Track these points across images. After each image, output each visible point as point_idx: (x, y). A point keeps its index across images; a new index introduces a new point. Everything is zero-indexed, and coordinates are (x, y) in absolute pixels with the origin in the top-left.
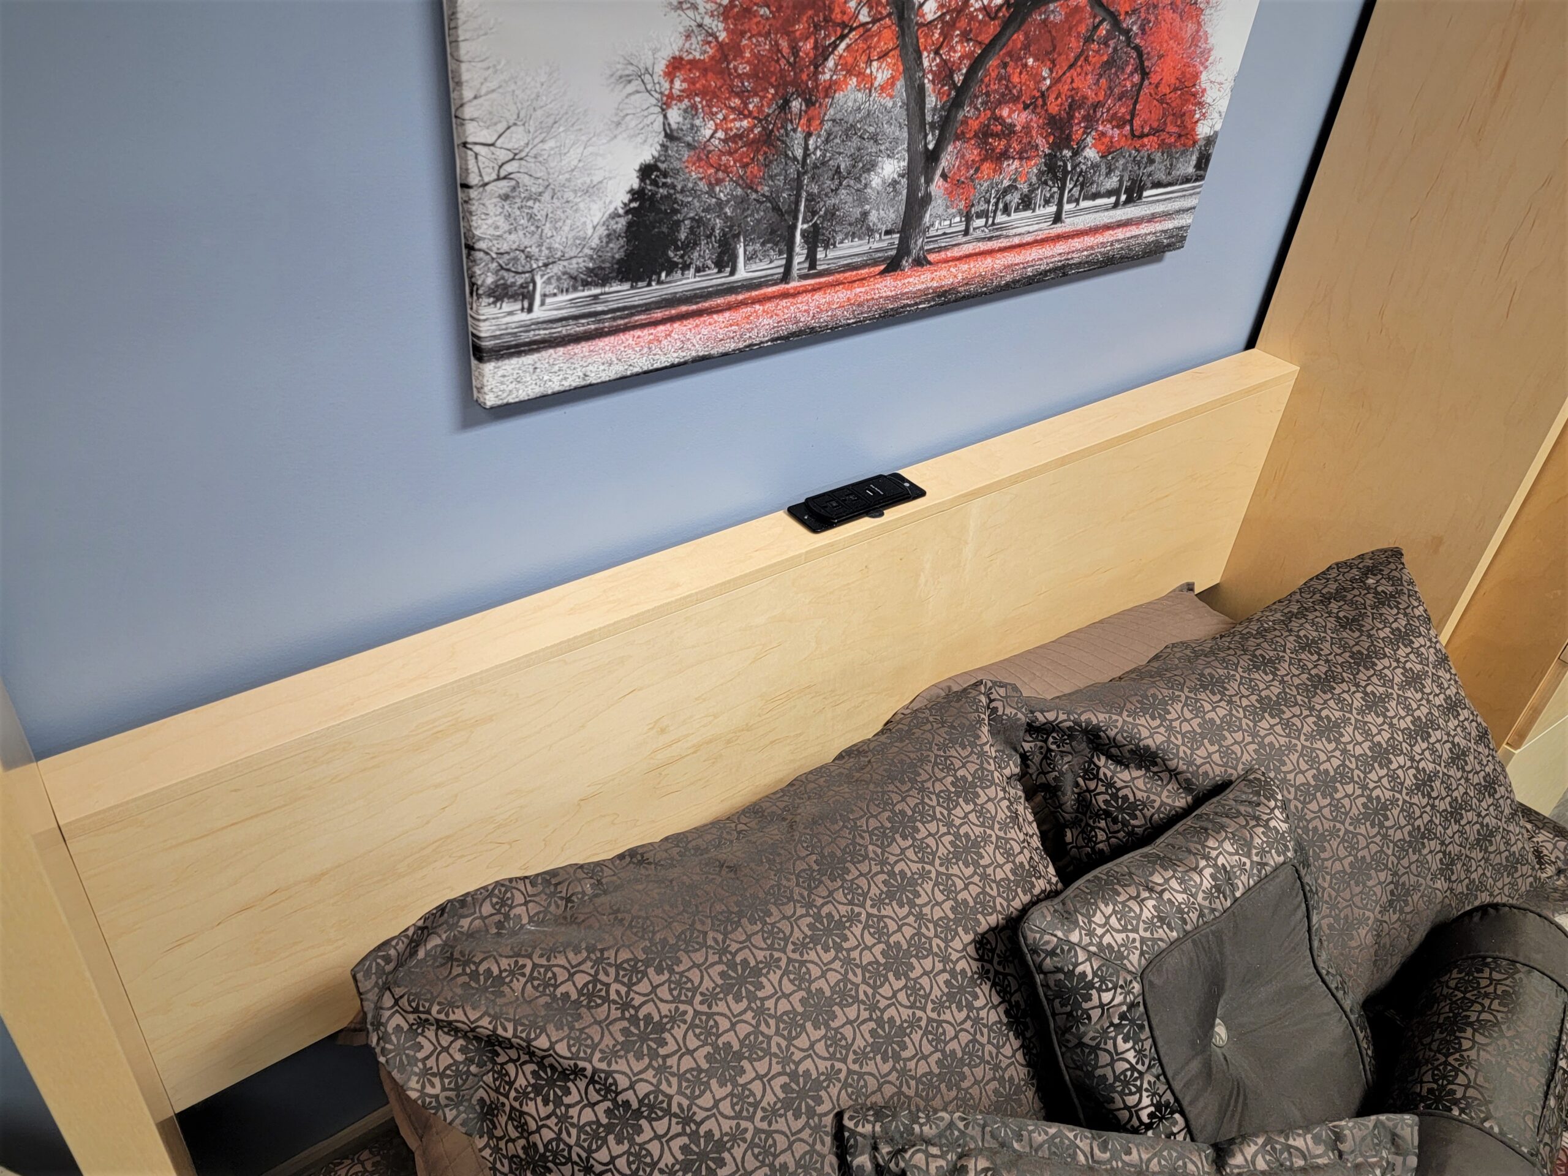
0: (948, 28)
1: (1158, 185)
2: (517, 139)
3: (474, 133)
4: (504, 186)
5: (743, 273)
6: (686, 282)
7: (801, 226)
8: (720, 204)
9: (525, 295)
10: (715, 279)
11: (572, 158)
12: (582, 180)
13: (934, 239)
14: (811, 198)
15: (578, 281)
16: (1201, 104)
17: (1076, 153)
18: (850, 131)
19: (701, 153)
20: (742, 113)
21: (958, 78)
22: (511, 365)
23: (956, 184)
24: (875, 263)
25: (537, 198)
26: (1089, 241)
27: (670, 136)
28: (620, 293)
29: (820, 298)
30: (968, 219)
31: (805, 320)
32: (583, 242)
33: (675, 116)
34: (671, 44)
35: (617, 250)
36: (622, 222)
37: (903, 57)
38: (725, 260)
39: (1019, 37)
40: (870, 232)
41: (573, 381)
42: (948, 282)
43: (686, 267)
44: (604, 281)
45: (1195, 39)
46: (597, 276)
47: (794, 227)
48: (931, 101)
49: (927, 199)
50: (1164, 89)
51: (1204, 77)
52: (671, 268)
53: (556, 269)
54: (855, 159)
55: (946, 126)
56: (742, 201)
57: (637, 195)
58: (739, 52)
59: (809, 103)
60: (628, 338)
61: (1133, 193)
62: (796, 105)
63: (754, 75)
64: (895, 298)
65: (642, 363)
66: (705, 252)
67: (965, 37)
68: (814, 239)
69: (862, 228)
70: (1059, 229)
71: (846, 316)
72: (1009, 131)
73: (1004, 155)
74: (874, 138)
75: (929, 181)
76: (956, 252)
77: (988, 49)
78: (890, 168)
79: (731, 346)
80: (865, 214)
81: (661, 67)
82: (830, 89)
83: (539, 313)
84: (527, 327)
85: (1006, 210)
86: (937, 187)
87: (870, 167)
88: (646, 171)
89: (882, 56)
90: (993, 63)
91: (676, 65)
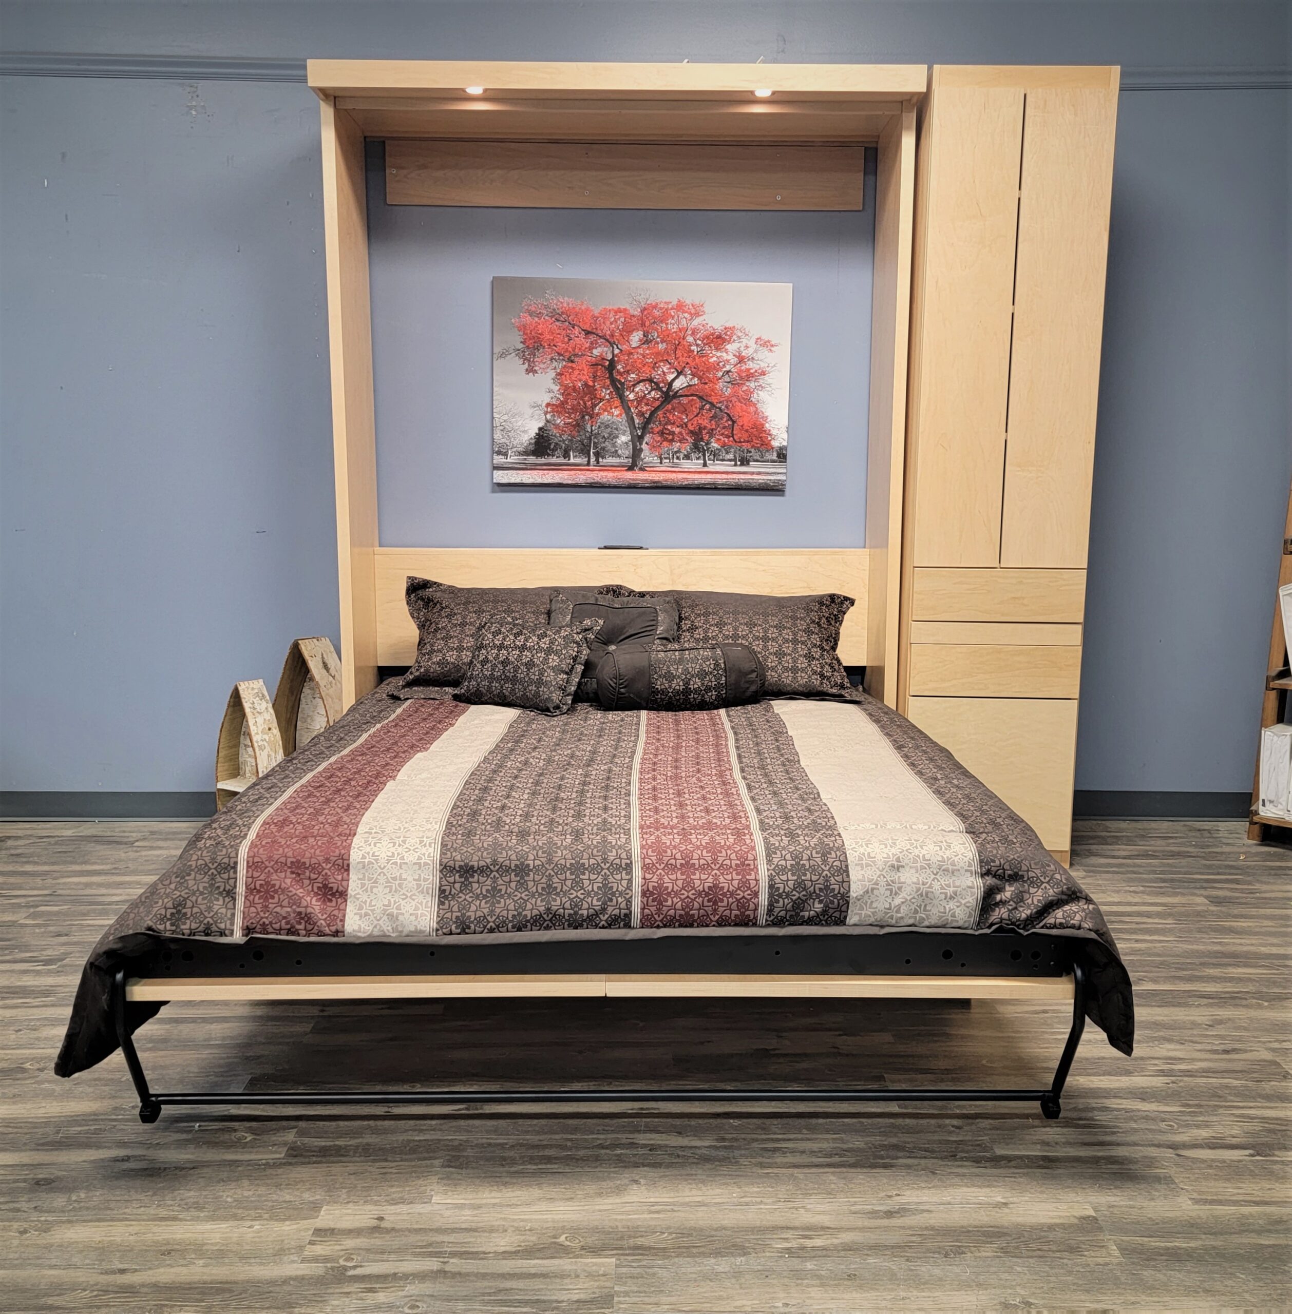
0: (639, 403)
1: (757, 461)
2: (506, 417)
3: (495, 415)
4: (502, 428)
5: (572, 461)
6: (554, 460)
7: (592, 451)
8: (564, 441)
9: (505, 454)
10: (562, 460)
11: (519, 424)
12: (522, 429)
13: (646, 463)
14: (595, 443)
15: (520, 454)
16: (771, 435)
17: (707, 444)
18: (607, 426)
19: (557, 426)
20: (569, 418)
21: (647, 416)
22: (501, 472)
23: (653, 447)
24: (623, 466)
25: (510, 431)
26: (724, 476)
27: (547, 421)
28: (532, 459)
29: (602, 473)
30: (661, 459)
31: (597, 479)
32: (522, 444)
33: (549, 416)
34: (547, 399)
35: (532, 447)
36: (533, 441)
37: (624, 408)
38: (566, 455)
39: (670, 406)
40: (619, 456)
41: (518, 481)
42: (656, 479)
43: (553, 456)
44: (528, 455)
45: (756, 412)
46: (526, 453)
47: (589, 451)
48: (637, 421)
49: (641, 450)
50: (745, 428)
51: (767, 425)
52: (549, 455)
53: (514, 450)
54: (610, 434)
55: (644, 428)
56: (571, 441)
57: (537, 434)
58: (567, 403)
59: (592, 417)
60: (535, 472)
61: (745, 462)
62: (587, 417)
63: (572, 409)
64: (633, 480)
65: (539, 481)
66: (559, 452)
67: (647, 404)
68: (597, 455)
69: (615, 454)
70: (706, 469)
71: (614, 482)
72: (673, 433)
73: (672, 440)
74: (616, 429)
75: (641, 444)
76: (657, 469)
77: (657, 409)
78: (624, 438)
79: (570, 482)
80: (616, 451)
81: (544, 405)
82: (598, 414)
83: (509, 460)
84: (506, 463)
85: (678, 458)
86: (644, 446)
87: (617, 437)
88: (540, 429)
89: (616, 407)
90: (660, 413)
91: (548, 405)
